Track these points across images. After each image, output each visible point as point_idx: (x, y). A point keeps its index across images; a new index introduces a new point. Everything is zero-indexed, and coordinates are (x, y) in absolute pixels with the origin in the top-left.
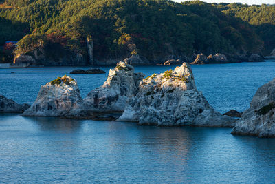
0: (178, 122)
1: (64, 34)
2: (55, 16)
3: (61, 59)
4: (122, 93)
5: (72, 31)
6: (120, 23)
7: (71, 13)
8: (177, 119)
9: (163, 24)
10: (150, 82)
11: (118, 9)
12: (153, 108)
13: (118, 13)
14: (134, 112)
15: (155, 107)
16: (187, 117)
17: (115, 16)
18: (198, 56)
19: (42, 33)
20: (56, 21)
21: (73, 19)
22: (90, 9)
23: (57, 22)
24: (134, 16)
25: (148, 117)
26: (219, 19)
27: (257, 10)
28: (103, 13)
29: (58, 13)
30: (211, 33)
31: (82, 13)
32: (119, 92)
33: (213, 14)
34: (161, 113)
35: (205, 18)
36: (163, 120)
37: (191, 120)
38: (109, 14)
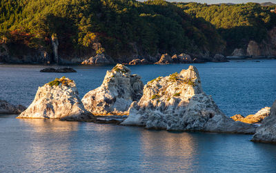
0: (188, 127)
1: (28, 31)
2: (18, 13)
3: (25, 57)
4: (120, 96)
5: (36, 28)
6: (85, 21)
7: (35, 10)
8: (186, 124)
9: (127, 24)
10: (155, 85)
11: (82, 8)
12: (159, 112)
13: (82, 12)
14: (139, 116)
15: (161, 111)
16: (197, 122)
17: (80, 15)
18: (163, 56)
19: (5, 30)
20: (19, 18)
21: (37, 17)
22: (54, 7)
23: (21, 18)
24: (99, 15)
25: (156, 121)
26: (182, 19)
27: (219, 10)
28: (68, 11)
29: (20, 10)
30: (174, 33)
31: (46, 11)
32: (116, 94)
33: (176, 14)
34: (168, 117)
35: (169, 18)
36: (172, 125)
37: (202, 125)
38: (73, 13)
